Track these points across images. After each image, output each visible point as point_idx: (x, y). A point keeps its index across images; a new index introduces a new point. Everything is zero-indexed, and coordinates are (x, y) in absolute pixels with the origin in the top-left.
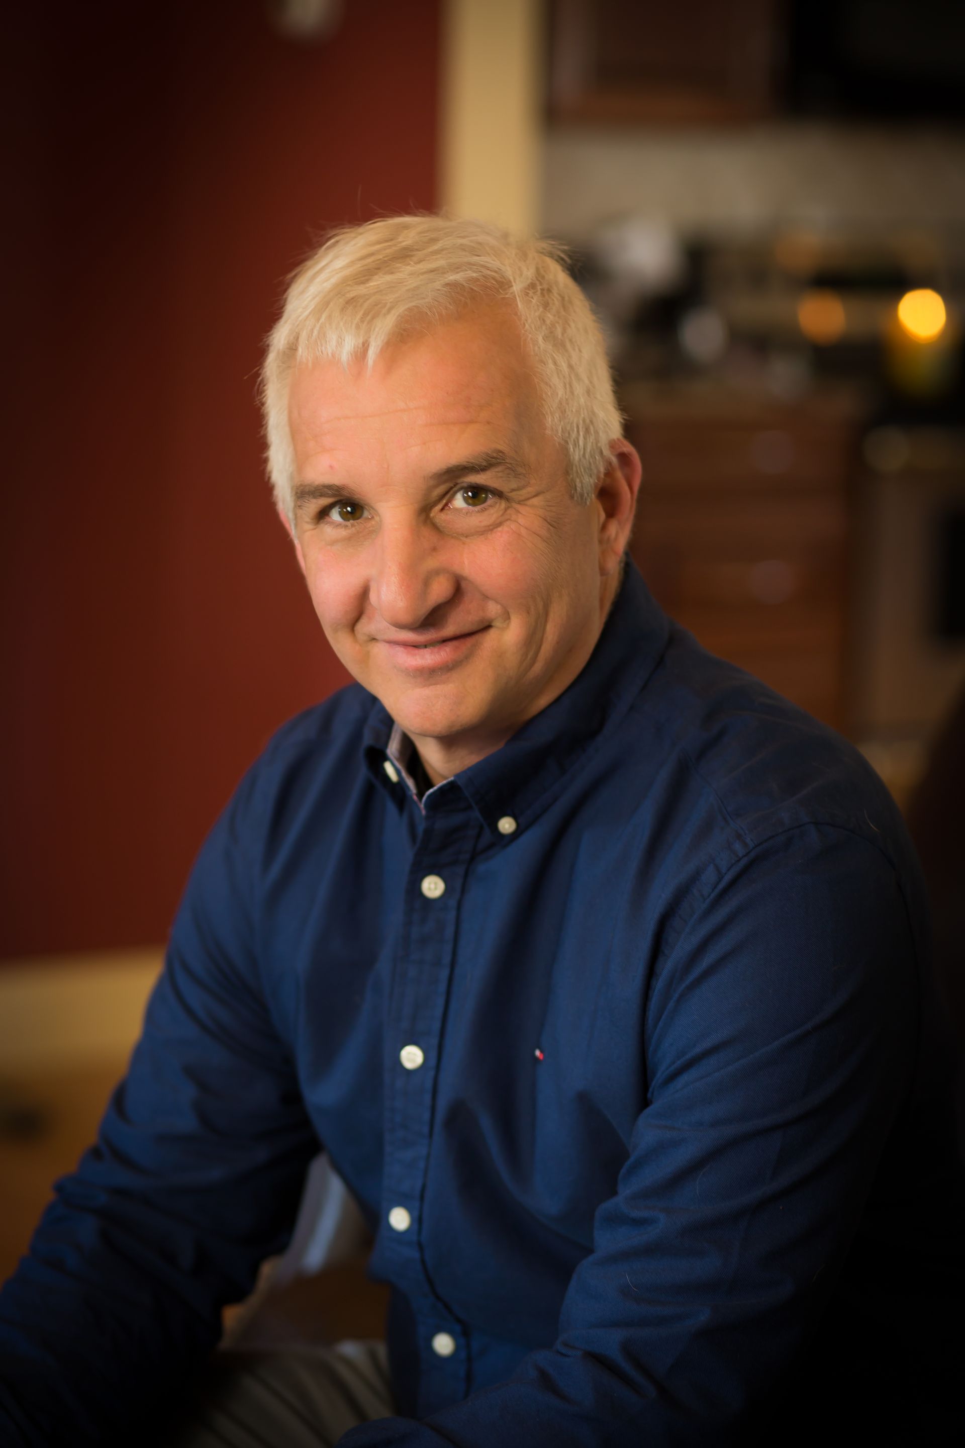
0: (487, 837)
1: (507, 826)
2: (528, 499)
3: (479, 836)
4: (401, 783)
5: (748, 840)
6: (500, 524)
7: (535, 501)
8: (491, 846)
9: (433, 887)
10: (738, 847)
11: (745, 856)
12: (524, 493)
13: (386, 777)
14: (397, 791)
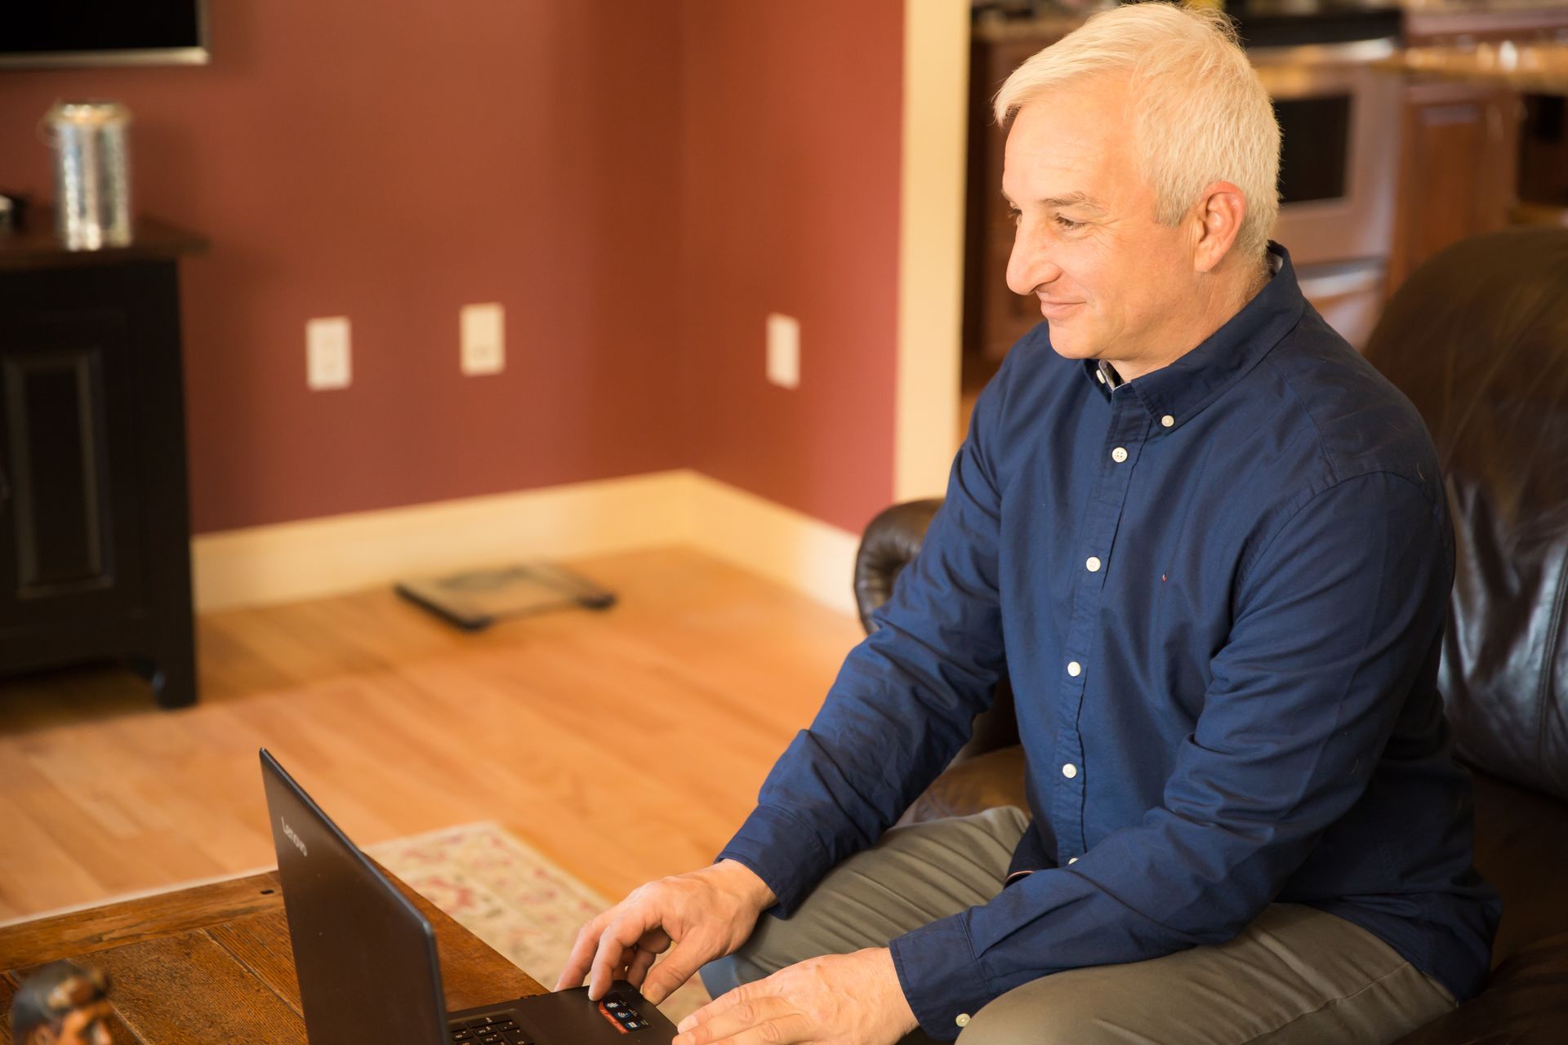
0: (1155, 429)
1: (1168, 421)
2: (1107, 224)
3: (1150, 426)
4: (1106, 384)
5: (1337, 476)
6: (1086, 237)
7: (1114, 225)
8: (1159, 434)
9: (1120, 455)
10: (1329, 479)
11: (1334, 487)
12: (1104, 220)
13: (1097, 380)
14: (1104, 388)
